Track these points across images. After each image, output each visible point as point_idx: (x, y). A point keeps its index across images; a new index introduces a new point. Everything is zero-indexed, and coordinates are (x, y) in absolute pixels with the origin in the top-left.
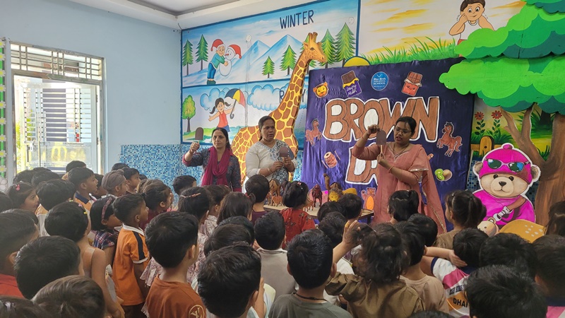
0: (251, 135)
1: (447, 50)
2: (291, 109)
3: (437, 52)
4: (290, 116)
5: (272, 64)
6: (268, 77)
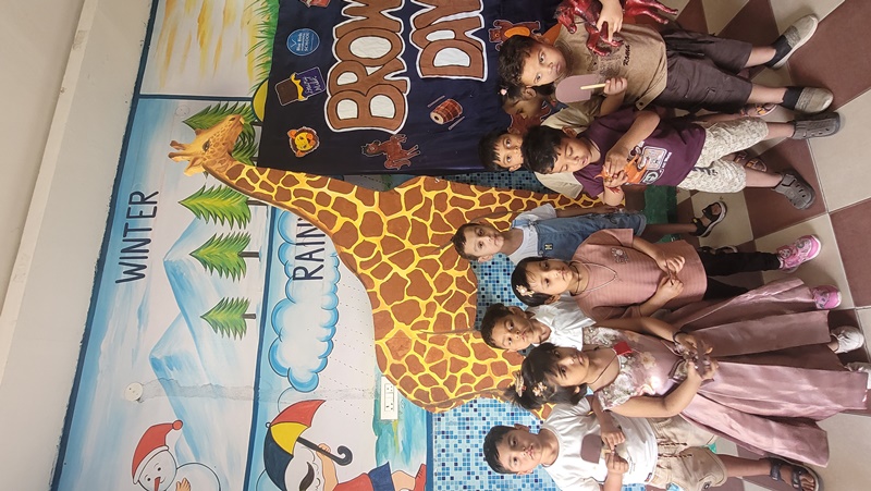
0: (398, 326)
2: (334, 195)
4: (351, 197)
5: (222, 305)
6: (253, 316)
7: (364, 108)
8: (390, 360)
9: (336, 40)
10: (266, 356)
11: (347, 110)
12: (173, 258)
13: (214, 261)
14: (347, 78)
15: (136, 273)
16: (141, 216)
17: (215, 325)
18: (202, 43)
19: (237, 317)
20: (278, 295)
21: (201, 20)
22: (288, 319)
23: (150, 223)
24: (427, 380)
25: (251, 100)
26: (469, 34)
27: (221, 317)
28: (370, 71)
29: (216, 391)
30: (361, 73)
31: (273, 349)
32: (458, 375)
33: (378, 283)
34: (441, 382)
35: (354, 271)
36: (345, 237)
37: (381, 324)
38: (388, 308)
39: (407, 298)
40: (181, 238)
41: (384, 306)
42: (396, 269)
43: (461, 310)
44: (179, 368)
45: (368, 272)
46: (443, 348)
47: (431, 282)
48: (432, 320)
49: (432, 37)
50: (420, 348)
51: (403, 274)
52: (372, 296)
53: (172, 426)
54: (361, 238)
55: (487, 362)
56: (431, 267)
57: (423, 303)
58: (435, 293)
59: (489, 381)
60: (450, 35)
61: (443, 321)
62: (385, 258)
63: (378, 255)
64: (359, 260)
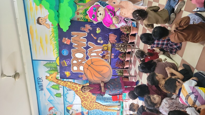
0: (84, 102)
1: (55, 29)
2: (74, 86)
3: (55, 33)
4: (77, 86)
5: (57, 94)
6: (62, 95)
7: (78, 68)
8: (83, 105)
9: (72, 53)
10: (65, 100)
11: (75, 68)
12: (48, 87)
13: (54, 88)
14: (75, 62)
15: (42, 89)
16: (40, 81)
17: (56, 96)
18: (42, 48)
19: (60, 95)
20: (65, 92)
21: (41, 43)
22: (67, 95)
23: (42, 82)
24: (88, 107)
25: (56, 61)
26: (99, 54)
27: (57, 95)
28: (79, 61)
29: (58, 103)
30: (78, 61)
31: (66, 99)
32: (93, 107)
33: (82, 97)
34: (90, 108)
35: (78, 95)
36: (76, 91)
37: (82, 101)
38: (83, 100)
39: (86, 99)
40: (48, 85)
41: (82, 100)
42: (84, 95)
43: (94, 100)
44: (52, 101)
45: (80, 96)
46: (91, 104)
47: (89, 97)
48: (89, 101)
49: (92, 54)
50: (88, 104)
51: (85, 96)
52: (81, 99)
53: (53, 107)
54: (79, 91)
55: (97, 106)
56: (90, 95)
57: (88, 99)
58: (90, 98)
59: (97, 108)
60: (95, 54)
61: (91, 102)
62: (83, 94)
63: (82, 94)
64: (79, 94)
